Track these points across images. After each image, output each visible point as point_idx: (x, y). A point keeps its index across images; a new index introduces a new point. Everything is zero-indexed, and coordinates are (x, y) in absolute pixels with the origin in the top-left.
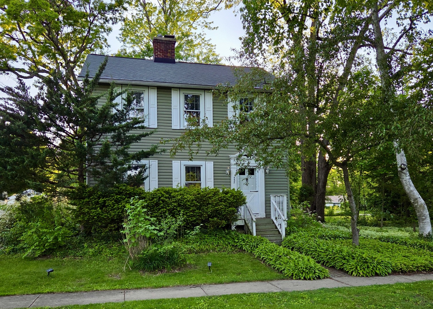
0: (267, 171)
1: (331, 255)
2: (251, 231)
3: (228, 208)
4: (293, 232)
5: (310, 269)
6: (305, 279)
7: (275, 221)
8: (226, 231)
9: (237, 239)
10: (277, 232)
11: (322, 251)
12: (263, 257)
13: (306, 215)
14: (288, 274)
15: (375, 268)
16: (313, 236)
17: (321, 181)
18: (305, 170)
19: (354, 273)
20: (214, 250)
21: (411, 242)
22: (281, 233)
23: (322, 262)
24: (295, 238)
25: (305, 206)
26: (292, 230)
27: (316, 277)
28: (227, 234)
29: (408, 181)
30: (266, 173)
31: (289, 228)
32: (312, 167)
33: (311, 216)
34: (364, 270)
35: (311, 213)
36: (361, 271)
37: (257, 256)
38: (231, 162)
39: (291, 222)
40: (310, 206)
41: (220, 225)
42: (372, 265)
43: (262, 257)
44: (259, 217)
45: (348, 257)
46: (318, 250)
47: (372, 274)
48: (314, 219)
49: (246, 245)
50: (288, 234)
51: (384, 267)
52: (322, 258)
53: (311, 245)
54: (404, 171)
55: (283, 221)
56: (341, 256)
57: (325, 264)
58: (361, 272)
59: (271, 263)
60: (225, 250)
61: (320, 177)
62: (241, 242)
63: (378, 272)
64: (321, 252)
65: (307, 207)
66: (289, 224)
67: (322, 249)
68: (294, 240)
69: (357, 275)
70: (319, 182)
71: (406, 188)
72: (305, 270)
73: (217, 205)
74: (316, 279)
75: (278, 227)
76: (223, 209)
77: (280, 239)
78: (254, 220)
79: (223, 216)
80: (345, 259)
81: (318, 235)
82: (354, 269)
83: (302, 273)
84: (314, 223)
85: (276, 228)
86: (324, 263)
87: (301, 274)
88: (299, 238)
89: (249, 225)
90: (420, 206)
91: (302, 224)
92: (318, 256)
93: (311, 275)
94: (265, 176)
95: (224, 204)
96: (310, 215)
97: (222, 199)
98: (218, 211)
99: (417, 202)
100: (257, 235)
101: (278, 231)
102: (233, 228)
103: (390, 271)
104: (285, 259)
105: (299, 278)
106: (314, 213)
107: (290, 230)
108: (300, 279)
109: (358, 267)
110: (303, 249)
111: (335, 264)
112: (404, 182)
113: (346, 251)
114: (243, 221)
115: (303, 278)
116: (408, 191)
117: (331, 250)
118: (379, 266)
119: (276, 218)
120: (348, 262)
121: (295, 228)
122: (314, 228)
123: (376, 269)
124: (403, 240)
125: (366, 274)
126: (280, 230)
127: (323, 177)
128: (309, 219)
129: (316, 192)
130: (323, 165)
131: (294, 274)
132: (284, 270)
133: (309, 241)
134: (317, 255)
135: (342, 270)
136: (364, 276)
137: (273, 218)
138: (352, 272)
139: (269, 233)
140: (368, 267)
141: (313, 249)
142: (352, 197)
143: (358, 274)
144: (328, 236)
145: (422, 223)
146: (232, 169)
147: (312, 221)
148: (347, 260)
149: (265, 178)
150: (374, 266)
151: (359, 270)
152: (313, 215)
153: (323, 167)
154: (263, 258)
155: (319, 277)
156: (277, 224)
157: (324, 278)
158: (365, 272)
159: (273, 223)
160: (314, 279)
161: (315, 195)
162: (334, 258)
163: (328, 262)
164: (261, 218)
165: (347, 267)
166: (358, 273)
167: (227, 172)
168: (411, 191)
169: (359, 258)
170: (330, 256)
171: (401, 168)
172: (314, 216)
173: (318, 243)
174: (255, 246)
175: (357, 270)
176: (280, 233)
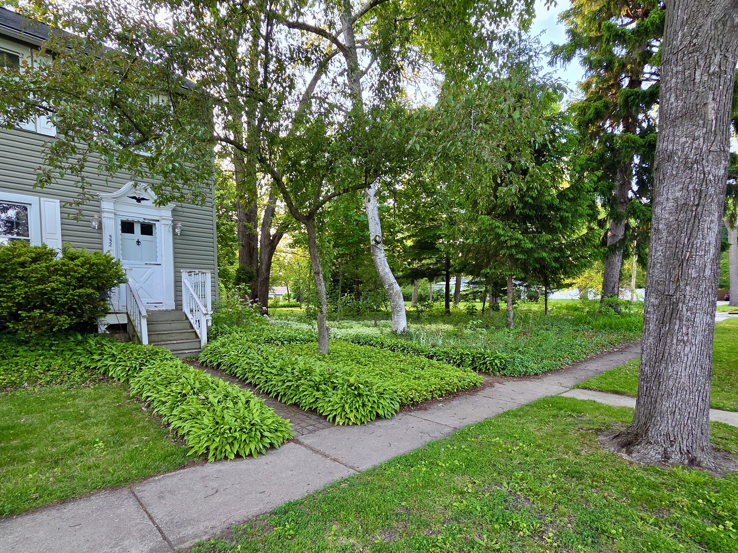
0: (177, 230)
1: (290, 381)
2: (139, 334)
3: (73, 290)
4: (222, 333)
5: (251, 429)
6: (238, 456)
7: (190, 316)
8: (80, 337)
9: (100, 354)
10: (193, 335)
11: (274, 371)
12: (149, 394)
13: (244, 305)
14: (196, 448)
15: (375, 406)
16: (255, 339)
17: (264, 263)
18: (242, 245)
19: (338, 419)
20: (33, 381)
21: (388, 342)
22: (200, 336)
23: (273, 394)
24: (223, 345)
25: (242, 292)
26: (220, 330)
27: (264, 447)
28: (79, 343)
29: (382, 259)
30: (175, 234)
31: (214, 326)
32: (253, 244)
33: (252, 307)
34: (358, 411)
35: (252, 303)
36: (352, 414)
37: (134, 392)
38: (102, 207)
39: (219, 317)
40: (250, 291)
41: (55, 325)
42: (370, 399)
43: (144, 395)
44: (164, 308)
45: (325, 384)
46: (266, 369)
47: (371, 419)
48: (255, 312)
49: (116, 366)
50: (211, 337)
51: (388, 401)
52: (275, 386)
53: (253, 359)
54: (379, 246)
55: (202, 315)
56: (311, 383)
57: (279, 398)
58: (351, 416)
59: (163, 410)
60: (66, 379)
61: (263, 258)
62: (106, 359)
63: (380, 412)
64: (271, 373)
65: (246, 293)
66: (216, 321)
67: (274, 367)
68: (222, 349)
69: (344, 423)
70: (262, 264)
71: (381, 269)
72: (237, 434)
73: (41, 281)
74: (264, 451)
75: (195, 326)
76: (58, 290)
77: (198, 347)
78: (144, 313)
79: (63, 305)
80: (318, 390)
81: (262, 338)
82: (339, 410)
83: (232, 444)
84: (257, 318)
85: (192, 327)
86: (277, 396)
87: (228, 447)
88: (232, 345)
89: (136, 323)
90: (396, 294)
91: (238, 320)
92: (266, 382)
93: (253, 446)
94: (174, 239)
95: (63, 279)
96: (250, 306)
97: (57, 270)
98: (46, 294)
99: (393, 289)
100: (150, 342)
101: (195, 332)
102: (102, 329)
103: (397, 406)
104: (193, 404)
105: (223, 455)
106: (256, 302)
107: (217, 330)
108: (226, 458)
109: (347, 406)
110: (237, 367)
111: (300, 398)
112: (378, 260)
113: (318, 370)
114: (125, 315)
115: (232, 456)
116: (382, 274)
117: (289, 370)
118: (382, 401)
119: (192, 311)
120: (325, 394)
121: (225, 326)
122: (257, 326)
123: (378, 407)
124: (379, 340)
125: (361, 419)
126: (198, 332)
127: (266, 257)
128: (249, 312)
129: (258, 277)
130: (267, 242)
131: (212, 447)
132: (188, 433)
133: (248, 351)
134: (265, 380)
135: (313, 411)
136: (357, 424)
137: (186, 310)
138: (334, 417)
139: (176, 338)
140: (364, 405)
141: (257, 368)
142: (321, 275)
143: (347, 420)
144: (278, 339)
145: (397, 315)
146: (104, 220)
147: (254, 314)
148: (324, 391)
149: (174, 243)
150: (374, 402)
151: (348, 412)
152: (254, 305)
153: (266, 244)
154: (148, 397)
155: (271, 444)
156: (192, 321)
157: (283, 443)
158: (359, 416)
159: (187, 318)
160: (260, 453)
161: (257, 279)
162: (298, 386)
163: (285, 394)
164: (167, 311)
165: (324, 407)
166: (346, 418)
167: (94, 223)
168: (386, 274)
169: (345, 386)
170: (289, 384)
171: (376, 241)
172: (257, 307)
173: (265, 354)
174: (136, 368)
175: (344, 413)
176: (197, 337)
